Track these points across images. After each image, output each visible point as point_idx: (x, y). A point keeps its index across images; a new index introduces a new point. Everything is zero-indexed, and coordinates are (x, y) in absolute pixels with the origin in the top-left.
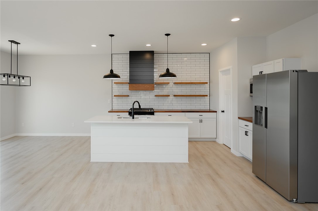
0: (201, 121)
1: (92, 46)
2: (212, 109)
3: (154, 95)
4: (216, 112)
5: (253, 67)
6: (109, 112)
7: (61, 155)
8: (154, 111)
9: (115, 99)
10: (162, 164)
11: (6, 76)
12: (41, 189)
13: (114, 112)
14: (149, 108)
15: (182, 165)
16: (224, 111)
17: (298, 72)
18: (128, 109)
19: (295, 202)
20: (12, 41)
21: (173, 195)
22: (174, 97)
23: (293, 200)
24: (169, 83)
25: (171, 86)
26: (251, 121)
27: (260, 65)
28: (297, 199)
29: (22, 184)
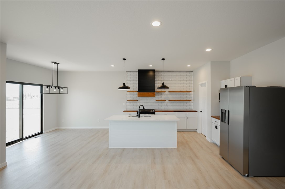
0: (187, 118)
1: (111, 66)
2: (195, 109)
3: (155, 100)
4: (197, 112)
5: (221, 81)
6: (123, 112)
7: (89, 143)
8: (155, 111)
9: (128, 102)
10: (159, 149)
11: (49, 87)
12: (71, 170)
13: (127, 112)
14: (152, 108)
15: (172, 149)
16: (202, 111)
17: (249, 87)
18: (137, 109)
19: (247, 177)
20: (53, 62)
21: (164, 172)
22: (169, 101)
23: (246, 175)
24: (165, 92)
25: (167, 94)
26: (219, 119)
27: (226, 80)
28: (248, 174)
29: (57, 166)
